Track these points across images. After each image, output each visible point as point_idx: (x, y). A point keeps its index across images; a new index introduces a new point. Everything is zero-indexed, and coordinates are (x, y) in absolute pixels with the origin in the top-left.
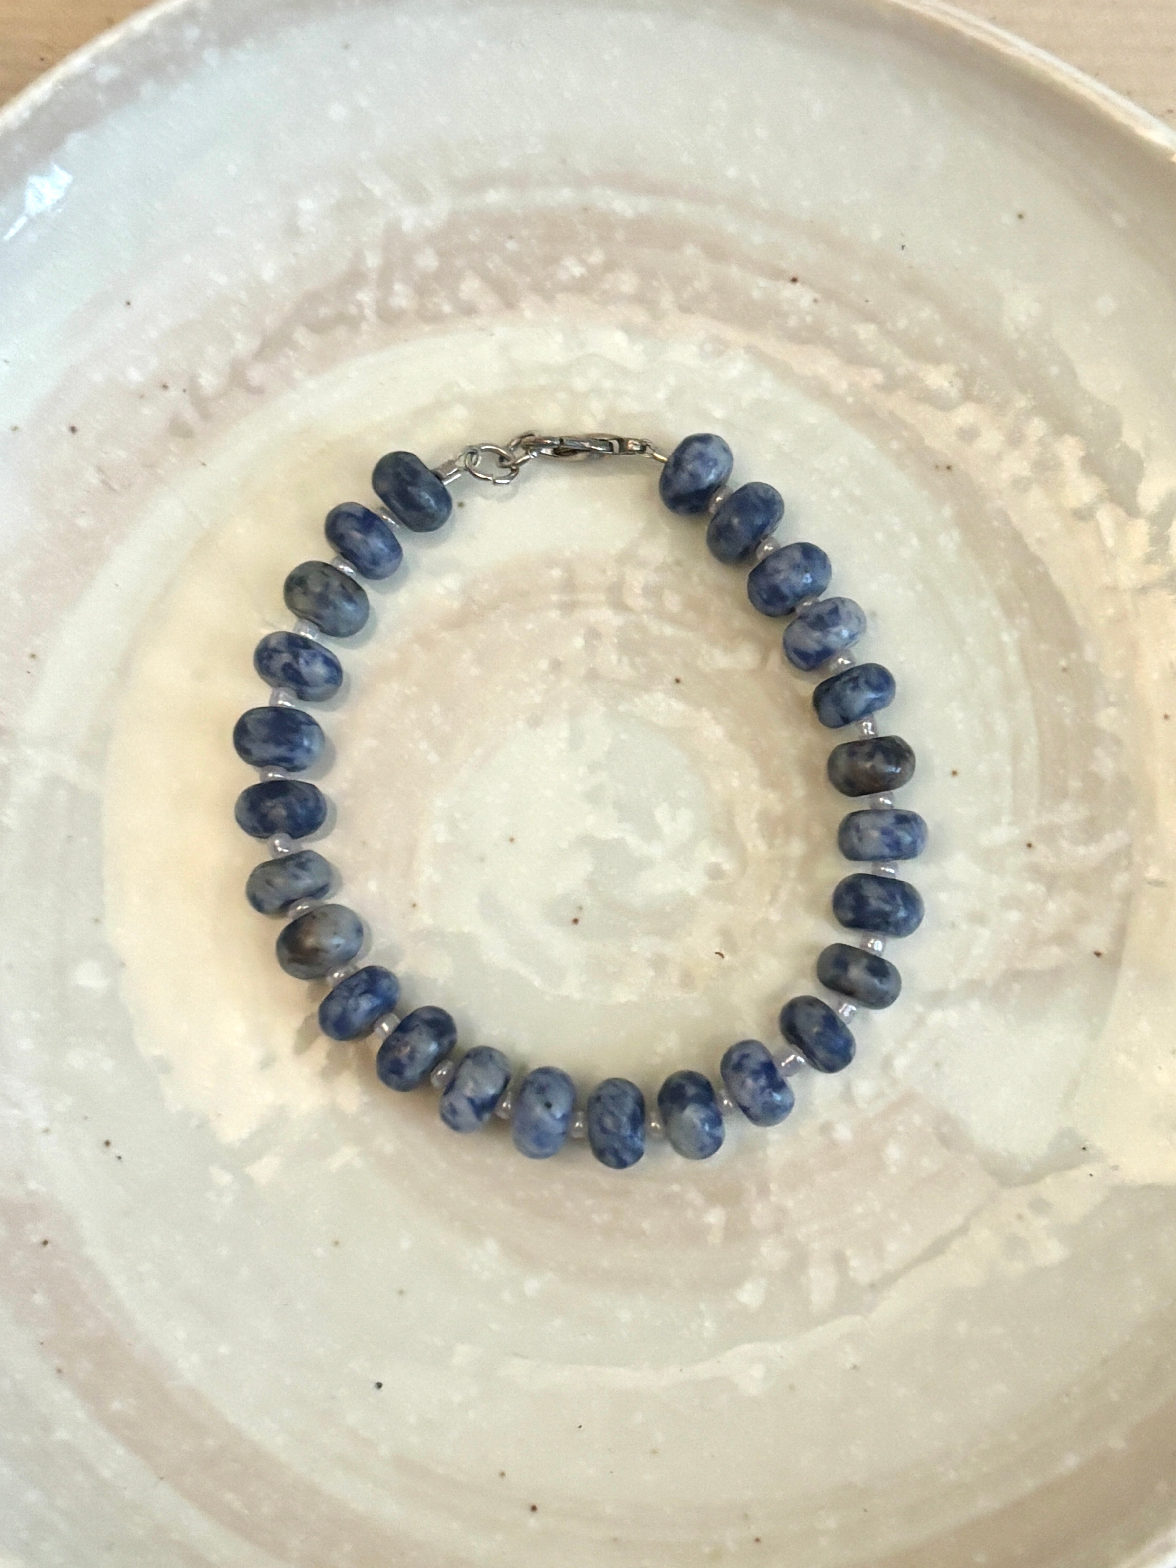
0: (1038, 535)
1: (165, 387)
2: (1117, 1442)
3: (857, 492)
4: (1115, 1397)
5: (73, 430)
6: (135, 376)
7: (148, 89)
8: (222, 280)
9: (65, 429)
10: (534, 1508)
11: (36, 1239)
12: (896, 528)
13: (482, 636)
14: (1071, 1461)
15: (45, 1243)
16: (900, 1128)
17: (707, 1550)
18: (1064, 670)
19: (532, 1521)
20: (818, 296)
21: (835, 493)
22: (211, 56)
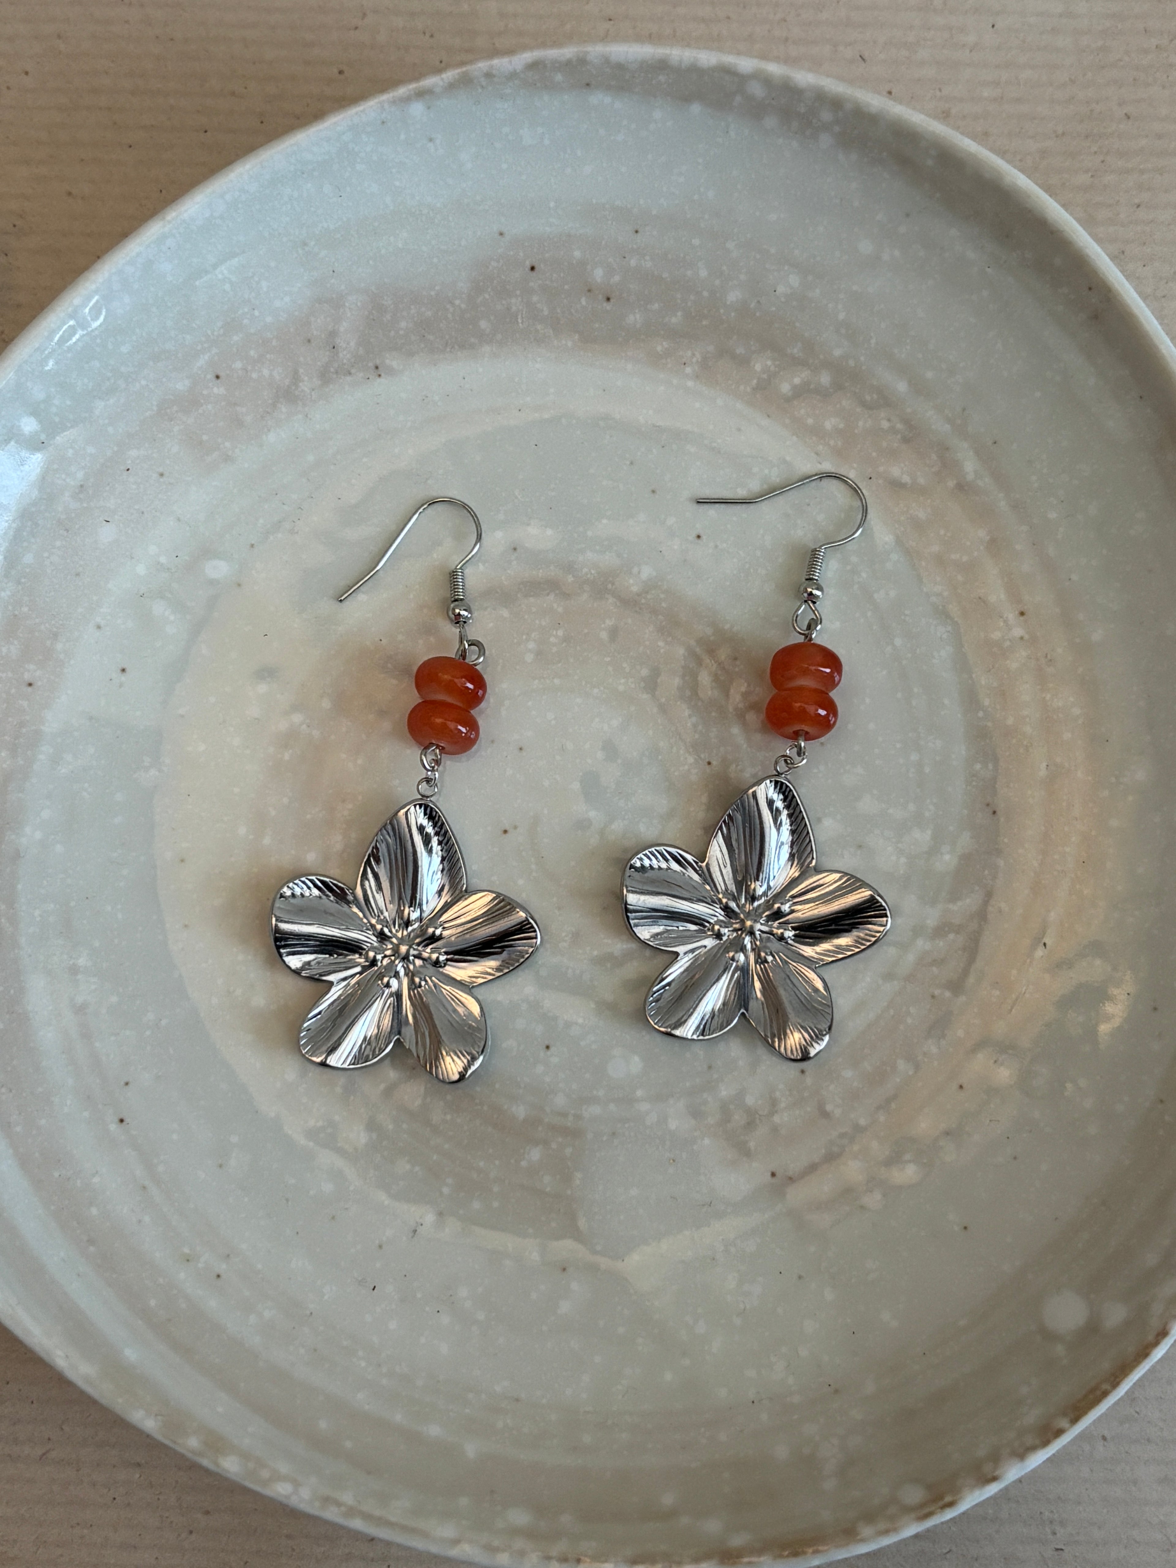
0: (1003, 905)
1: (608, 299)
2: (471, 1450)
3: (927, 770)
4: (500, 1425)
5: (533, 268)
6: (598, 274)
7: (771, 122)
8: (703, 273)
9: (528, 264)
10: (122, 1121)
11: (27, 677)
12: (927, 814)
13: (630, 621)
14: (434, 1431)
15: (30, 685)
16: (554, 1146)
17: (186, 1250)
18: (933, 997)
19: (113, 1127)
20: (1026, 637)
21: (914, 757)
22: (826, 140)
